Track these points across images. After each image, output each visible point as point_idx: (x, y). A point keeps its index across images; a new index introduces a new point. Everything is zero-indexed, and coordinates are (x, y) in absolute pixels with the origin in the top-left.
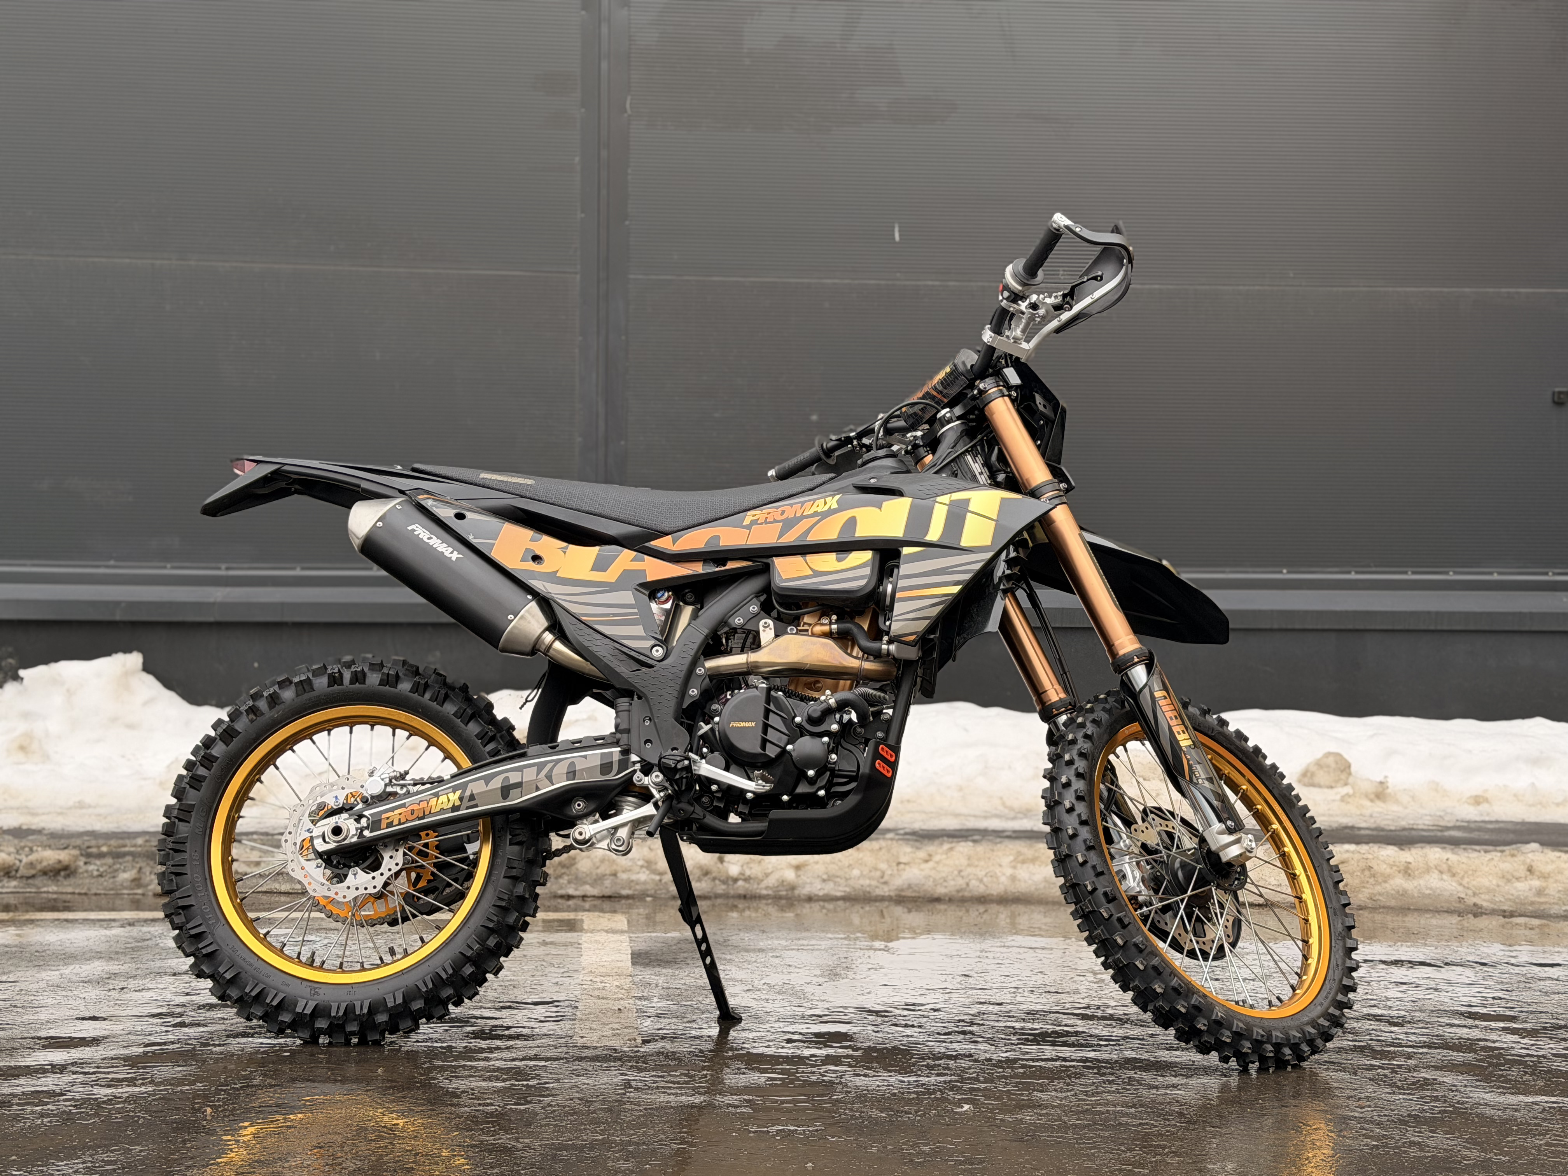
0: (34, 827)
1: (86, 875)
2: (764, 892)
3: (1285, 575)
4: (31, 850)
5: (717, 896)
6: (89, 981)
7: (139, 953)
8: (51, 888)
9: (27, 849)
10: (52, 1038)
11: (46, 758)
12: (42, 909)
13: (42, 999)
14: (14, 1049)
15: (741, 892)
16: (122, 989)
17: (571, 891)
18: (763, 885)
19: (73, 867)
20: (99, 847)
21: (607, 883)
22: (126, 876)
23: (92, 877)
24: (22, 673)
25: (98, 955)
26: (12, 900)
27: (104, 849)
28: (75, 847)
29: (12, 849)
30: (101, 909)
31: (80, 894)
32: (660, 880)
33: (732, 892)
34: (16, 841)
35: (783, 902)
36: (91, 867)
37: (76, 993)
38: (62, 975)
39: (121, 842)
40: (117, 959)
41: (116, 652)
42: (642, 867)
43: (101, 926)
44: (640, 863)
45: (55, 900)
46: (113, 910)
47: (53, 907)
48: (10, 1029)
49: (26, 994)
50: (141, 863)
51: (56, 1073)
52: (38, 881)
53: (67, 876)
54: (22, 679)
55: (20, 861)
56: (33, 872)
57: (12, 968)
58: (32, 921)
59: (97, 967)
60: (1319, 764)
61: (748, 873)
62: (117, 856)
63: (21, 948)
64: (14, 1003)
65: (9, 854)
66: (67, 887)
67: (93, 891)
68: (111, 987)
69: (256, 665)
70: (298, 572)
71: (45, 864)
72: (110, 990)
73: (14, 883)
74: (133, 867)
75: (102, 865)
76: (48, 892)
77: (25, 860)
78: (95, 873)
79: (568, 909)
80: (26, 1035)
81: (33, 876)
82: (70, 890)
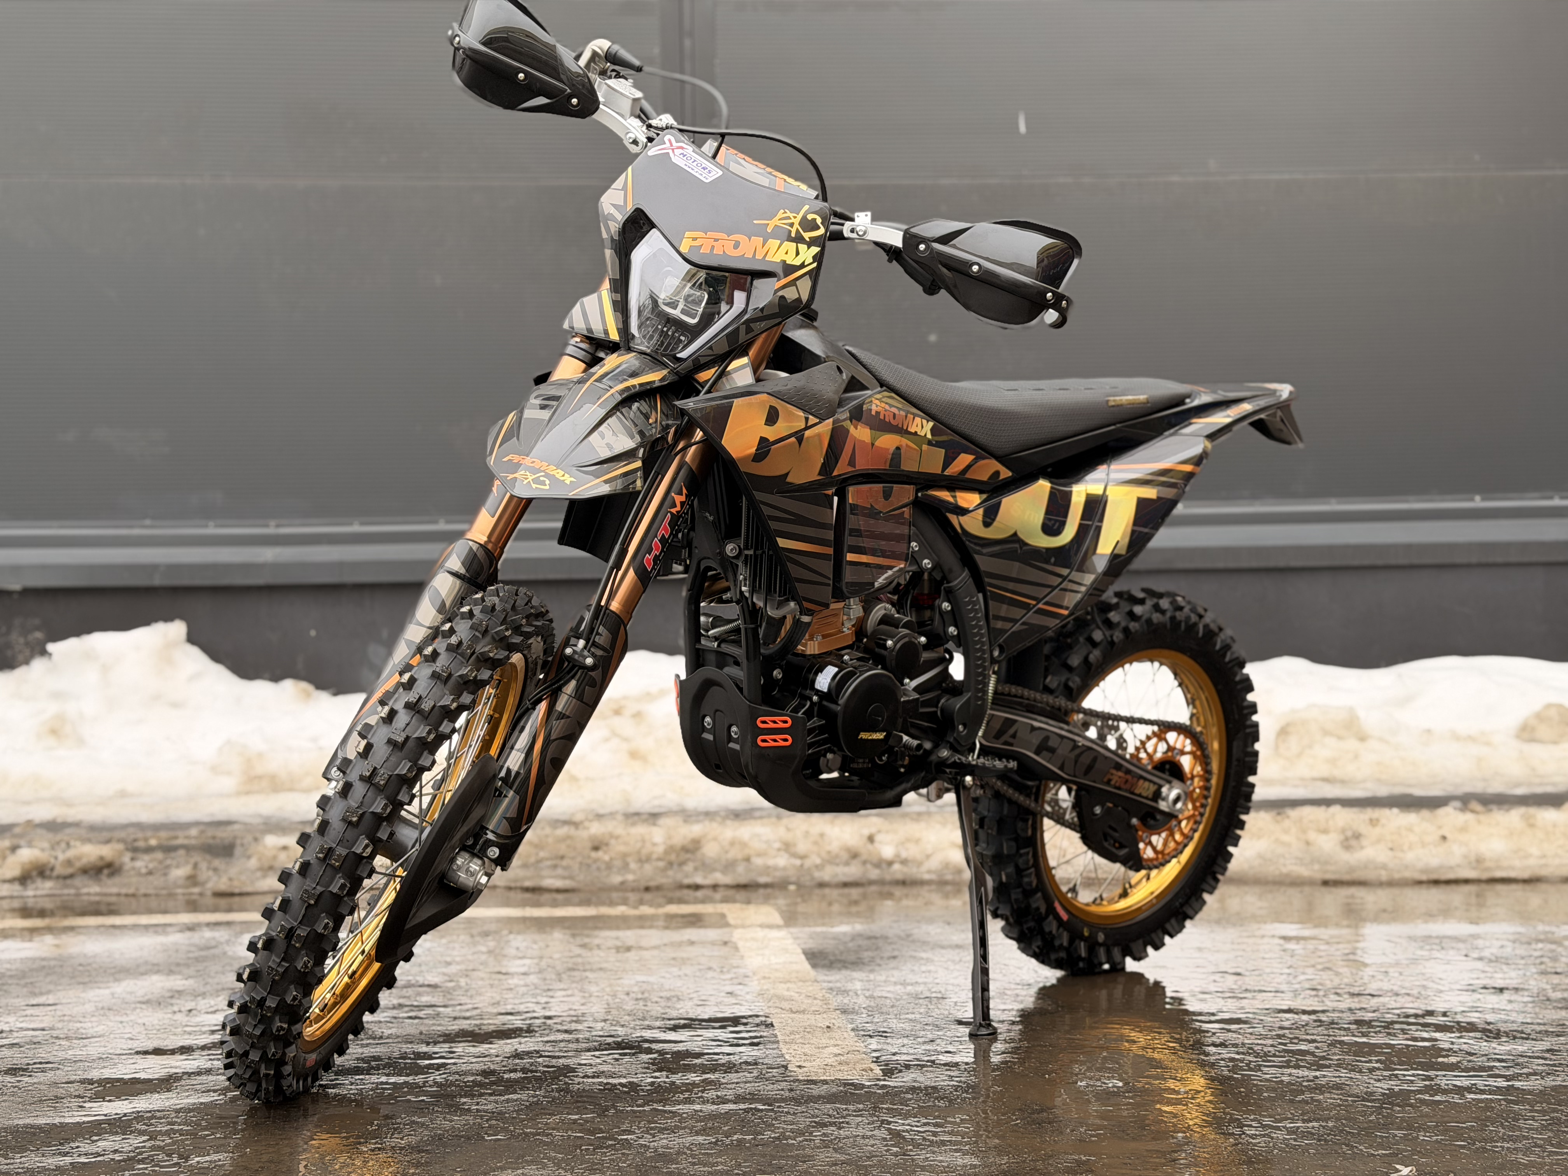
0: (70, 820)
1: (132, 873)
2: (927, 877)
3: (1478, 502)
4: (68, 845)
5: (871, 883)
6: (147, 1002)
7: (205, 964)
8: (92, 889)
9: (63, 845)
10: (108, 1080)
11: (81, 742)
12: (83, 913)
13: (91, 1027)
14: (57, 1098)
15: (899, 876)
16: (190, 1011)
17: (699, 880)
18: (924, 868)
19: (117, 864)
20: (146, 840)
21: (741, 868)
22: (179, 873)
23: (140, 874)
24: (51, 647)
25: (154, 968)
26: (48, 904)
27: (153, 842)
28: (119, 841)
29: (46, 845)
30: (150, 911)
31: (127, 895)
32: (802, 866)
33: (888, 877)
34: (50, 835)
35: (949, 888)
36: (139, 864)
37: (132, 1017)
38: (113, 994)
39: (172, 834)
40: (179, 973)
41: (156, 620)
42: (779, 850)
43: (156, 932)
44: (777, 845)
45: (98, 903)
46: (165, 912)
47: (96, 911)
48: (51, 1069)
49: (70, 1021)
50: (197, 857)
51: (117, 1133)
52: (78, 881)
53: (112, 875)
54: (50, 655)
55: (56, 858)
56: (70, 871)
57: (51, 987)
58: (72, 929)
59: (157, 984)
60: (1539, 716)
61: (904, 855)
62: (168, 849)
63: (62, 961)
64: (55, 1033)
65: (43, 850)
66: (111, 887)
67: (142, 891)
68: (176, 1008)
69: (313, 633)
70: (356, 528)
71: (84, 861)
72: (175, 1012)
73: (49, 884)
74: (187, 863)
75: (151, 861)
76: (88, 894)
77: (61, 857)
78: (144, 871)
79: (697, 901)
80: (73, 1078)
81: (71, 876)
82: (114, 890)
